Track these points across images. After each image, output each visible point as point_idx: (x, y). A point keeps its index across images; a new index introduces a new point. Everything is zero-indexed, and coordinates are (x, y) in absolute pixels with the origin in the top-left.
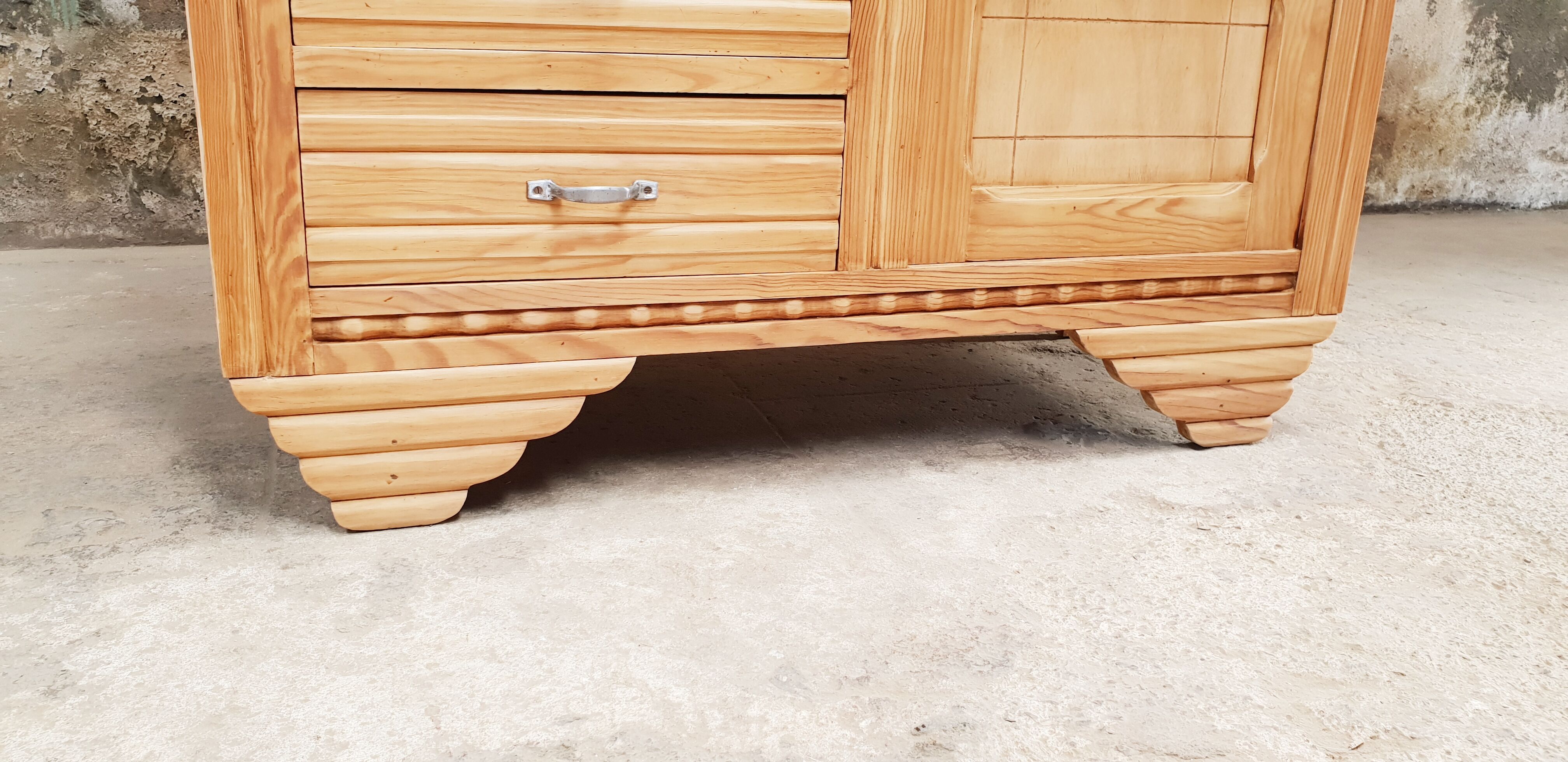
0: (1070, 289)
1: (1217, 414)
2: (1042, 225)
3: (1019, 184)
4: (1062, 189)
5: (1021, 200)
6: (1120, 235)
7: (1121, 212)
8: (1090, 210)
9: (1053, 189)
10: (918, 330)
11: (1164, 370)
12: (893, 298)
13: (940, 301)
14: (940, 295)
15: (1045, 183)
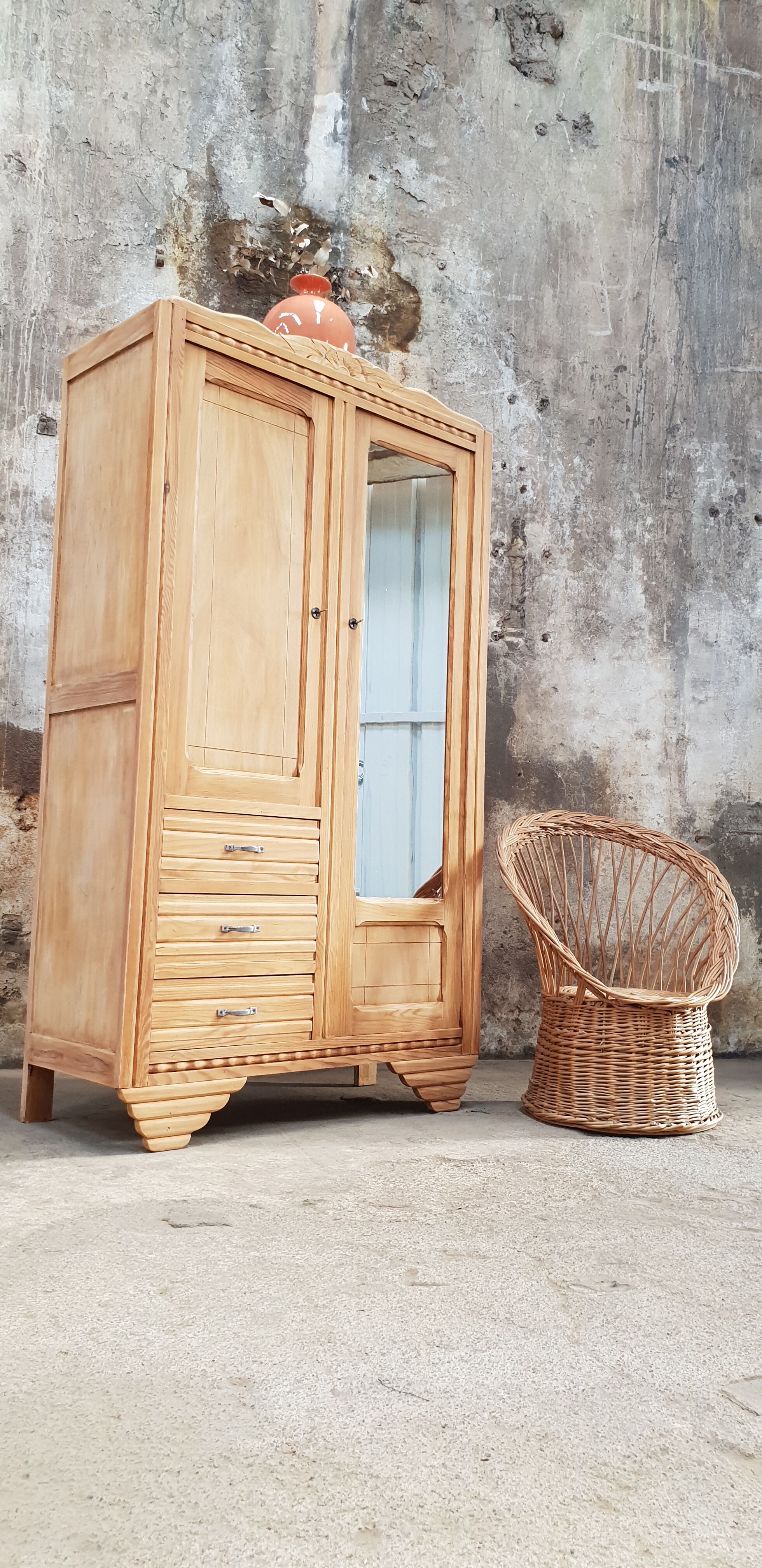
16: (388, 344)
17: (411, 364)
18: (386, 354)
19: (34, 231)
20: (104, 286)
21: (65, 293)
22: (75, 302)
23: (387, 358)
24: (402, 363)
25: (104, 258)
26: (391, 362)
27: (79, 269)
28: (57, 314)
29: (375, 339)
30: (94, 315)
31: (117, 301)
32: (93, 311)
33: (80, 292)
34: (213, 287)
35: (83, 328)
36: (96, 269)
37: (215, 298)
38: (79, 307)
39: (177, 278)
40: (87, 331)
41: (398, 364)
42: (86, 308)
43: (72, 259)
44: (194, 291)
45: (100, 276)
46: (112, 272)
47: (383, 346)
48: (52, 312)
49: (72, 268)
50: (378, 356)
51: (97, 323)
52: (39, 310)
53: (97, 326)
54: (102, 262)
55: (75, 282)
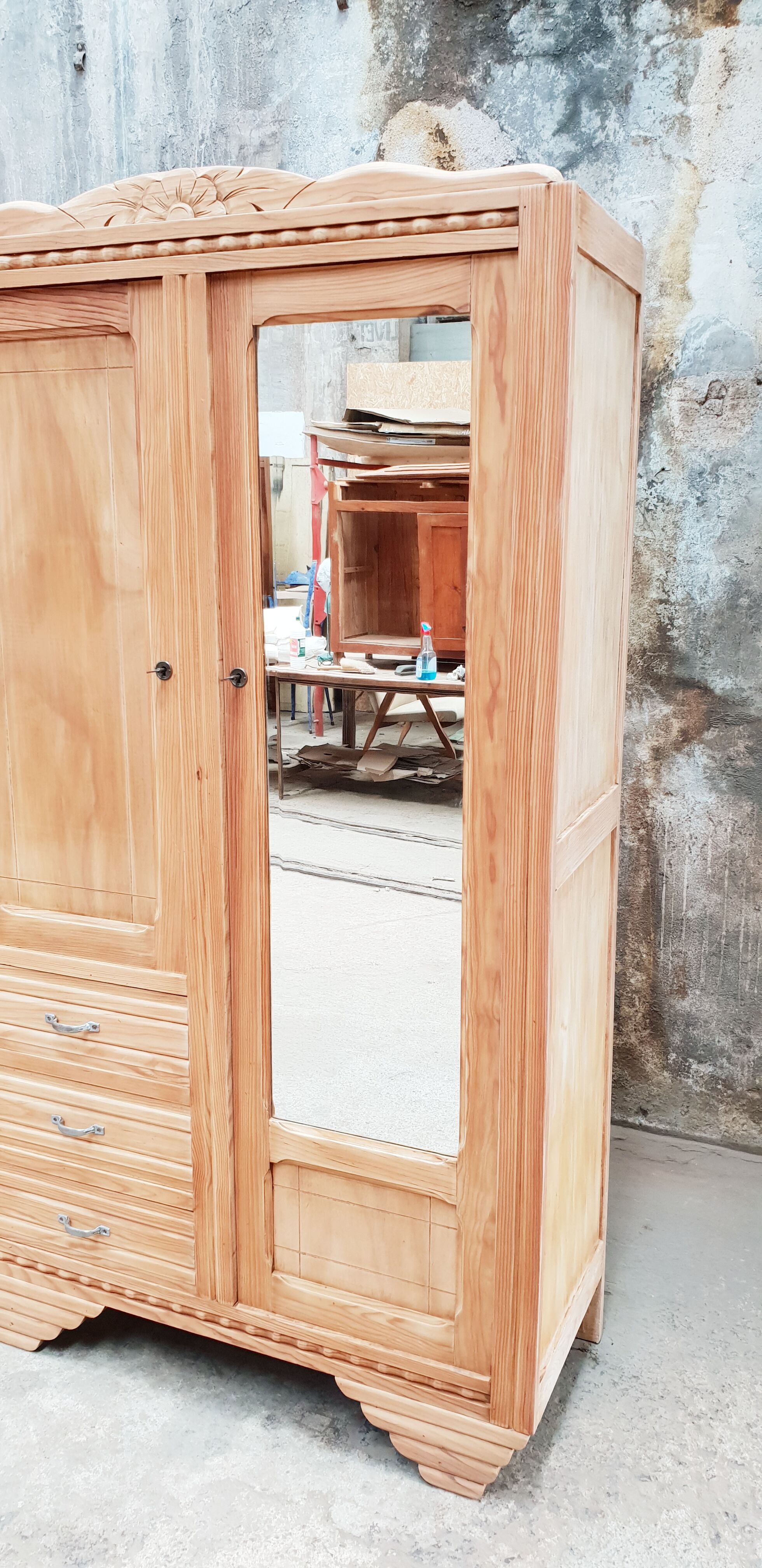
0: (330, 1351)
1: (437, 1465)
2: (315, 1307)
3: (304, 1278)
4: (329, 1289)
5: (301, 1289)
6: (364, 1328)
7: (364, 1315)
8: (344, 1307)
9: (322, 1287)
10: (241, 1343)
11: (394, 1423)
12: (228, 1320)
13: (253, 1331)
14: (253, 1328)
15: (320, 1283)
16: (699, 21)
17: (741, 44)
18: (695, 42)
19: (193, 15)
20: (278, 68)
21: (234, 98)
22: (246, 106)
23: (697, 48)
24: (724, 51)
25: (275, 22)
26: (705, 53)
27: (247, 52)
28: (227, 130)
29: (677, 17)
30: (269, 119)
31: (296, 86)
32: (268, 112)
33: (251, 88)
34: (419, 14)
35: (257, 142)
36: (267, 44)
37: (424, 34)
38: (251, 112)
39: (369, 18)
40: (262, 145)
41: (716, 54)
42: (260, 110)
43: (238, 40)
44: (392, 33)
45: (273, 52)
46: (287, 41)
47: (691, 27)
48: (222, 130)
49: (239, 54)
50: (681, 51)
51: (274, 128)
52: (207, 133)
53: (274, 134)
54: (273, 31)
55: (244, 74)
